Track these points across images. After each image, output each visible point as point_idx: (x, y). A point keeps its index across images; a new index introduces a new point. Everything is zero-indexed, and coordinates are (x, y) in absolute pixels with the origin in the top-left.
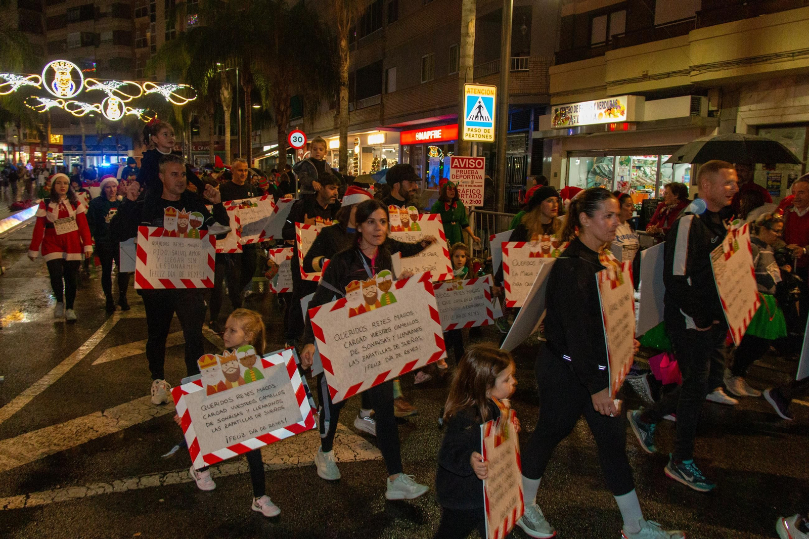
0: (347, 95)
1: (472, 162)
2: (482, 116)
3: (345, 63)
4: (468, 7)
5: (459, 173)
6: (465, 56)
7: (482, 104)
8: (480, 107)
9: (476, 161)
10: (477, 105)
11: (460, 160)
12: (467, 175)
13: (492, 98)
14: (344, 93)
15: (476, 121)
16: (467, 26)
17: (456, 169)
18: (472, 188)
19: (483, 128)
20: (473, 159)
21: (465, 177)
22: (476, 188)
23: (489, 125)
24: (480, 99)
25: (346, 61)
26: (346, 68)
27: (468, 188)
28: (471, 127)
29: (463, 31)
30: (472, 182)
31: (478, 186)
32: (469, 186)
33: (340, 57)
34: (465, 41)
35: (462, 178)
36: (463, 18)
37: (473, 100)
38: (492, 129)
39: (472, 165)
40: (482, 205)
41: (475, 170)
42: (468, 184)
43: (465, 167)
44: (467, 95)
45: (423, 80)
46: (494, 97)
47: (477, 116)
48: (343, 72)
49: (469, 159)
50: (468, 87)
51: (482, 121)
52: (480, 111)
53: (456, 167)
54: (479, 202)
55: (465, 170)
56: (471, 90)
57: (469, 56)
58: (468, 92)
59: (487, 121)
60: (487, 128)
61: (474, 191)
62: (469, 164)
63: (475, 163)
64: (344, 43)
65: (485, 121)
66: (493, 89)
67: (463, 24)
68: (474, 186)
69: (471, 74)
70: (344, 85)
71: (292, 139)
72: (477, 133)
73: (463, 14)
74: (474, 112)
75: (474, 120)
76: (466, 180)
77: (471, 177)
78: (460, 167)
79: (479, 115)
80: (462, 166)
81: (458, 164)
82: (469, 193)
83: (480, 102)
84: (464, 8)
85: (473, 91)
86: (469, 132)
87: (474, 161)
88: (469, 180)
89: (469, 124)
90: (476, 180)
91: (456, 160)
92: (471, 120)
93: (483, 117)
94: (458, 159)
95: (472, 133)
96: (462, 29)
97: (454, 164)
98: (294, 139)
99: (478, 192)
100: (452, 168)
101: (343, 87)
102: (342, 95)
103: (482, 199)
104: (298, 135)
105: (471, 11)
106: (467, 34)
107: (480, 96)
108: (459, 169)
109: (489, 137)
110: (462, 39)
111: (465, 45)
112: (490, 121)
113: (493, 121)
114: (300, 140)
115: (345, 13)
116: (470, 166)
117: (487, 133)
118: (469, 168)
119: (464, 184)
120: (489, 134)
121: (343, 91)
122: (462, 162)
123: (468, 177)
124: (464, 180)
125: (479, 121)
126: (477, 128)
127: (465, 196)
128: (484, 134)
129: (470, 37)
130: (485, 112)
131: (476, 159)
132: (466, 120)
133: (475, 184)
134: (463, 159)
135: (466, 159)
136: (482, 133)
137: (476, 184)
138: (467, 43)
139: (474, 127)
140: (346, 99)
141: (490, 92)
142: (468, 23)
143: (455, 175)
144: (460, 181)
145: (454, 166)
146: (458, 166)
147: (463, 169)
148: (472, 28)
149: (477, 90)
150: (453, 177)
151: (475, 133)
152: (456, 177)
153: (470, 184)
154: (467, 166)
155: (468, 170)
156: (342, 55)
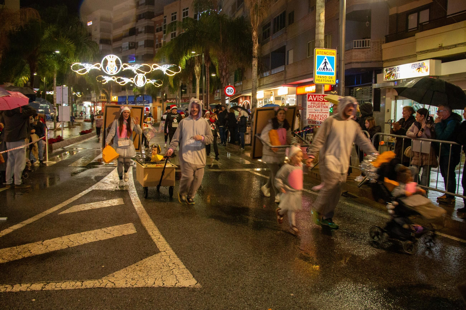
0: (257, 63)
1: (321, 97)
2: (327, 68)
3: (255, 45)
4: (320, 5)
5: (312, 105)
6: (318, 34)
11: (313, 96)
12: (318, 105)
13: (334, 57)
14: (255, 62)
16: (320, 16)
17: (310, 102)
18: (321, 114)
19: (328, 76)
20: (322, 95)
21: (317, 107)
22: (324, 114)
25: (256, 43)
26: (256, 48)
27: (318, 114)
28: (320, 75)
29: (317, 18)
30: (322, 110)
31: (325, 113)
32: (319, 112)
33: (252, 42)
34: (318, 25)
35: (315, 108)
36: (317, 11)
38: (334, 76)
39: (321, 99)
41: (323, 102)
42: (319, 111)
43: (316, 101)
44: (317, 55)
45: (308, 56)
46: (335, 57)
47: (324, 69)
48: (255, 50)
49: (319, 96)
50: (317, 50)
53: (311, 100)
55: (317, 102)
56: (319, 52)
57: (321, 33)
58: (318, 53)
60: (331, 76)
61: (323, 116)
62: (319, 98)
64: (255, 34)
66: (334, 51)
67: (317, 14)
68: (323, 113)
69: (323, 43)
70: (255, 57)
71: (227, 91)
72: (324, 79)
73: (317, 9)
76: (318, 109)
77: (321, 107)
78: (314, 101)
79: (325, 67)
80: (315, 100)
82: (319, 117)
84: (317, 5)
85: (321, 52)
86: (319, 78)
87: (322, 97)
88: (319, 109)
90: (324, 109)
91: (311, 96)
94: (312, 95)
95: (321, 79)
97: (310, 99)
99: (326, 116)
100: (308, 101)
101: (254, 59)
102: (253, 63)
104: (230, 88)
105: (321, 7)
106: (320, 20)
107: (326, 56)
109: (332, 81)
110: (316, 24)
111: (318, 27)
112: (333, 71)
114: (231, 91)
115: (255, 16)
116: (320, 100)
117: (331, 79)
118: (319, 101)
119: (316, 111)
120: (332, 80)
122: (315, 98)
123: (319, 107)
124: (316, 109)
126: (324, 75)
127: (317, 119)
128: (329, 79)
129: (321, 22)
131: (324, 96)
132: (317, 71)
133: (323, 111)
134: (315, 96)
136: (327, 79)
137: (324, 111)
139: (322, 75)
140: (256, 65)
141: (332, 53)
142: (320, 14)
143: (310, 105)
144: (313, 109)
145: (309, 100)
146: (312, 100)
147: (315, 102)
148: (323, 17)
149: (323, 52)
150: (309, 107)
151: (322, 79)
152: (311, 107)
153: (320, 111)
154: (318, 100)
155: (318, 102)
156: (254, 40)
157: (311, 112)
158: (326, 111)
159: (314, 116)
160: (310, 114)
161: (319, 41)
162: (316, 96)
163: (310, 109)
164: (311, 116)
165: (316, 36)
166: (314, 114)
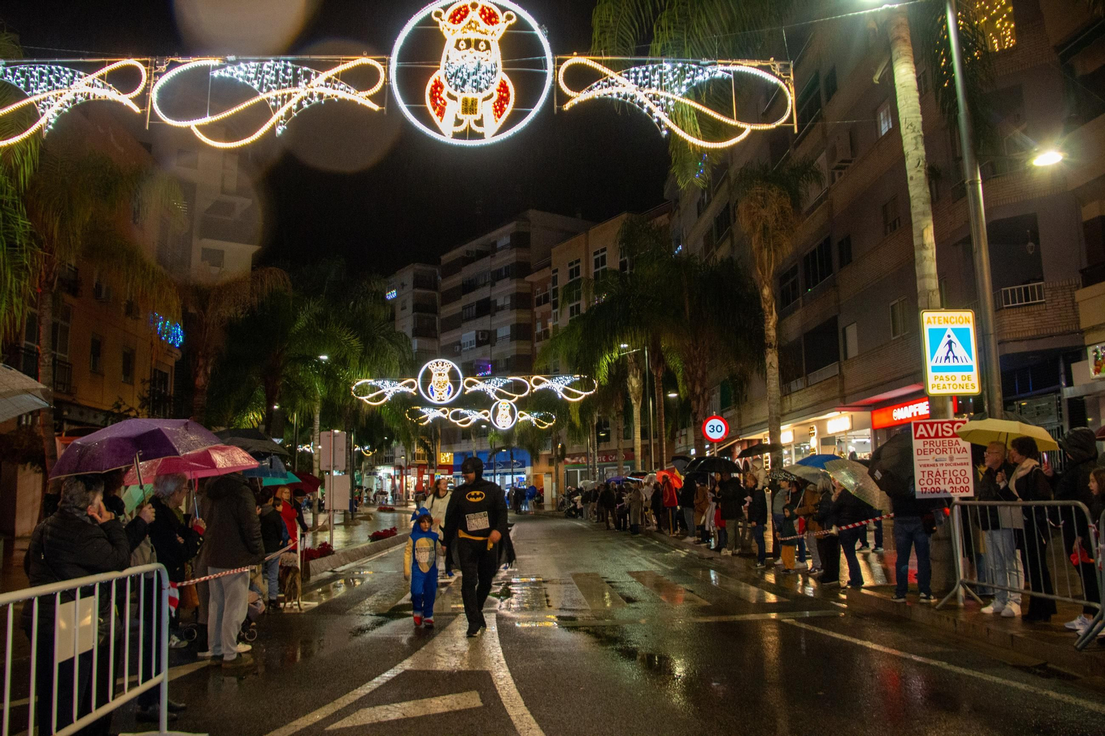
0: (776, 359)
1: (947, 427)
3: (770, 317)
4: (919, 210)
5: (927, 446)
6: (923, 277)
7: (954, 338)
8: (950, 343)
9: (953, 425)
10: (945, 340)
11: (928, 426)
12: (941, 447)
13: (968, 329)
14: (772, 358)
15: (947, 364)
16: (922, 235)
17: (922, 440)
18: (952, 468)
19: (958, 374)
20: (949, 422)
21: (938, 451)
22: (959, 468)
23: (970, 369)
24: (949, 332)
25: (772, 314)
26: (771, 324)
27: (944, 468)
28: (939, 374)
29: (916, 242)
30: (951, 459)
31: (961, 464)
32: (947, 465)
33: (762, 310)
34: (921, 255)
35: (933, 454)
36: (914, 225)
37: (937, 334)
38: (974, 376)
39: (948, 432)
40: (971, 494)
41: (954, 440)
42: (944, 463)
43: (937, 436)
44: (926, 328)
45: (894, 336)
46: (971, 327)
47: (947, 357)
48: (769, 330)
49: (942, 423)
50: (926, 315)
51: (956, 364)
52: (950, 349)
53: (922, 437)
54: (966, 489)
55: (938, 440)
56: (932, 320)
57: (930, 276)
58: (929, 322)
59: (965, 364)
60: (966, 374)
61: (955, 473)
62: (943, 430)
63: (952, 428)
64: (766, 292)
65: (960, 364)
66: (969, 315)
67: (915, 233)
68: (955, 464)
69: (936, 298)
70: (770, 346)
71: (708, 429)
72: (951, 382)
73: (914, 219)
74: (942, 350)
75: (943, 364)
76: (941, 456)
77: (948, 451)
78: (929, 437)
79: (950, 355)
80: (932, 434)
81: (924, 433)
82: (947, 476)
83: (949, 336)
84: (913, 211)
85: (937, 320)
86: (938, 381)
87: (950, 426)
88: (946, 456)
89: (935, 369)
90: (956, 455)
91: (921, 426)
92: (938, 364)
93: (956, 358)
94: (924, 424)
95: (941, 383)
96: (914, 240)
97: (919, 433)
98: (710, 429)
99: (963, 473)
100: (916, 438)
101: (769, 350)
102: (768, 360)
103: (971, 485)
104: (716, 422)
105: (924, 214)
106: (923, 246)
107: (949, 327)
108: (928, 440)
110: (916, 254)
111: (922, 261)
112: (970, 363)
113: (974, 362)
115: (765, 252)
116: (944, 433)
117: (967, 382)
118: (943, 436)
119: (938, 463)
120: (970, 383)
121: (770, 355)
122: (932, 429)
123: (944, 451)
124: (938, 457)
125: (952, 364)
126: (950, 374)
127: (942, 482)
128: (962, 383)
129: (927, 249)
130: (958, 349)
131: (953, 423)
132: (930, 363)
133: (955, 461)
134: (932, 425)
135: (937, 423)
136: (959, 381)
137: (959, 461)
138: (923, 259)
139: (944, 374)
140: (775, 364)
141: (964, 319)
142: (922, 231)
143: (922, 449)
144: (930, 458)
145: (918, 436)
146: (926, 435)
147: (934, 440)
148: (929, 237)
149: (942, 319)
150: (920, 452)
151: (946, 383)
152: (924, 452)
153: (948, 462)
154: (940, 435)
155: (941, 440)
156: (766, 307)
157: (925, 466)
158: (963, 461)
159: (934, 475)
160: (924, 469)
161: (928, 293)
162: (935, 425)
163: (923, 457)
164: (926, 474)
165: (919, 283)
166: (934, 470)
